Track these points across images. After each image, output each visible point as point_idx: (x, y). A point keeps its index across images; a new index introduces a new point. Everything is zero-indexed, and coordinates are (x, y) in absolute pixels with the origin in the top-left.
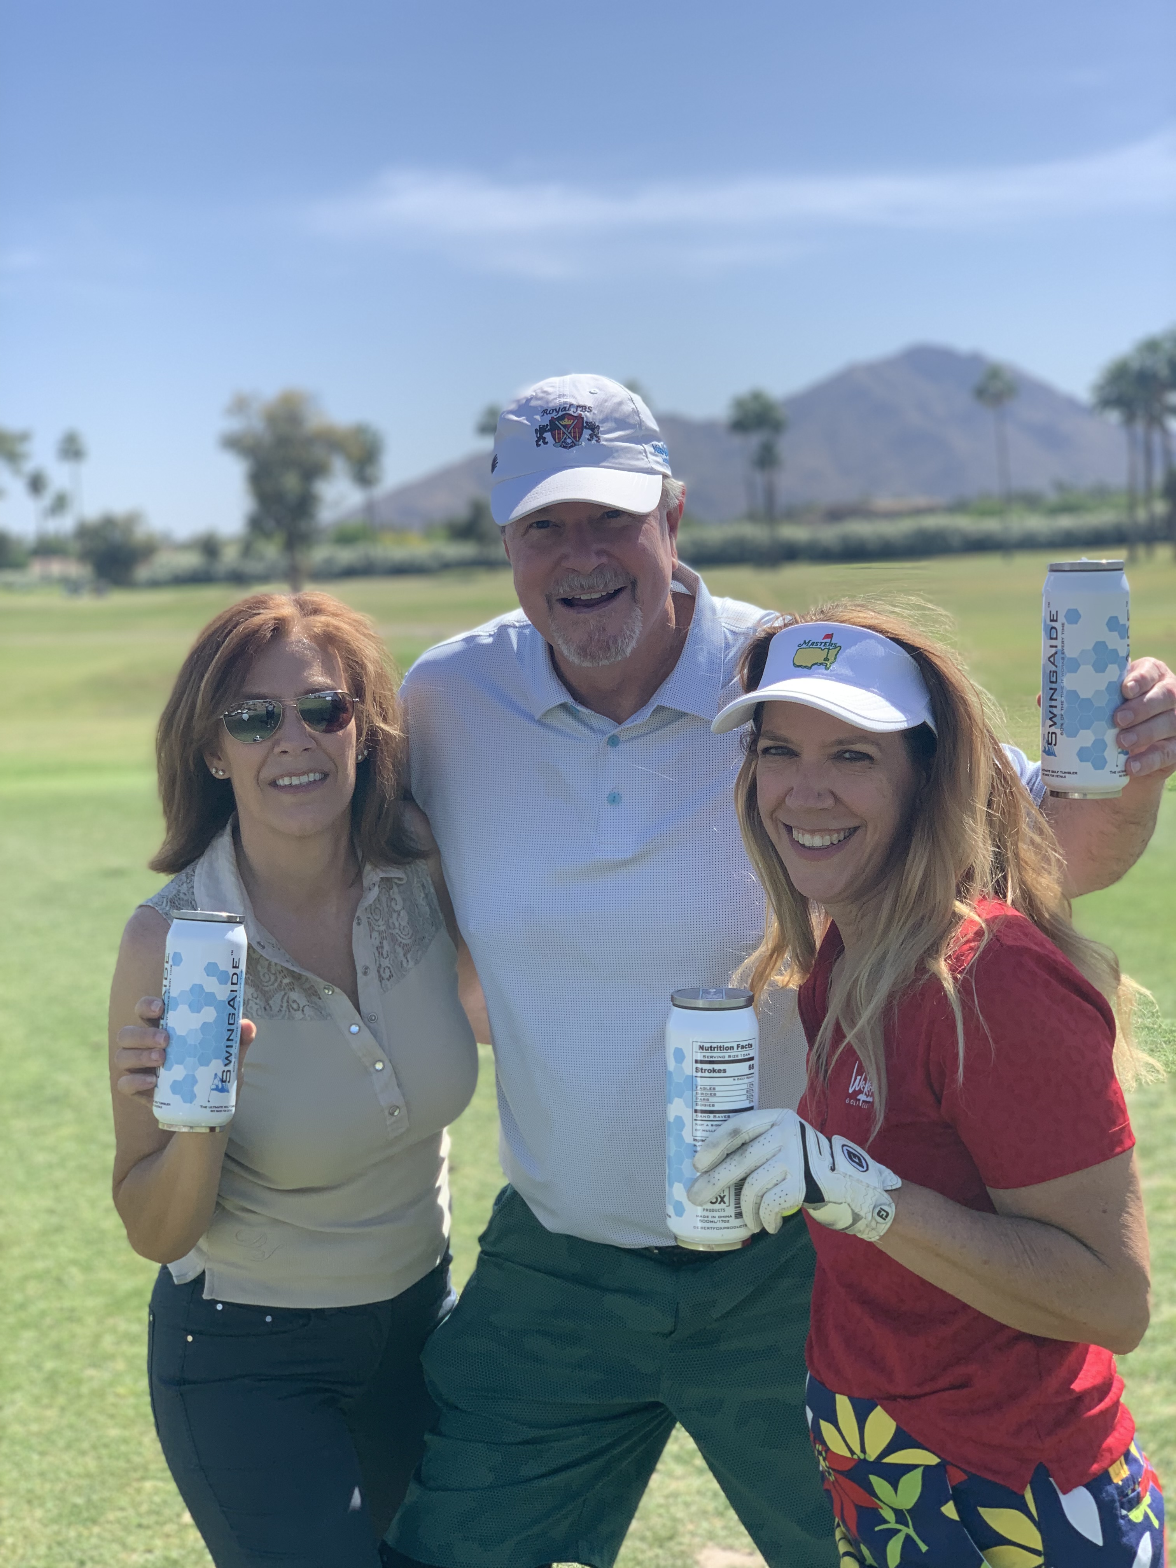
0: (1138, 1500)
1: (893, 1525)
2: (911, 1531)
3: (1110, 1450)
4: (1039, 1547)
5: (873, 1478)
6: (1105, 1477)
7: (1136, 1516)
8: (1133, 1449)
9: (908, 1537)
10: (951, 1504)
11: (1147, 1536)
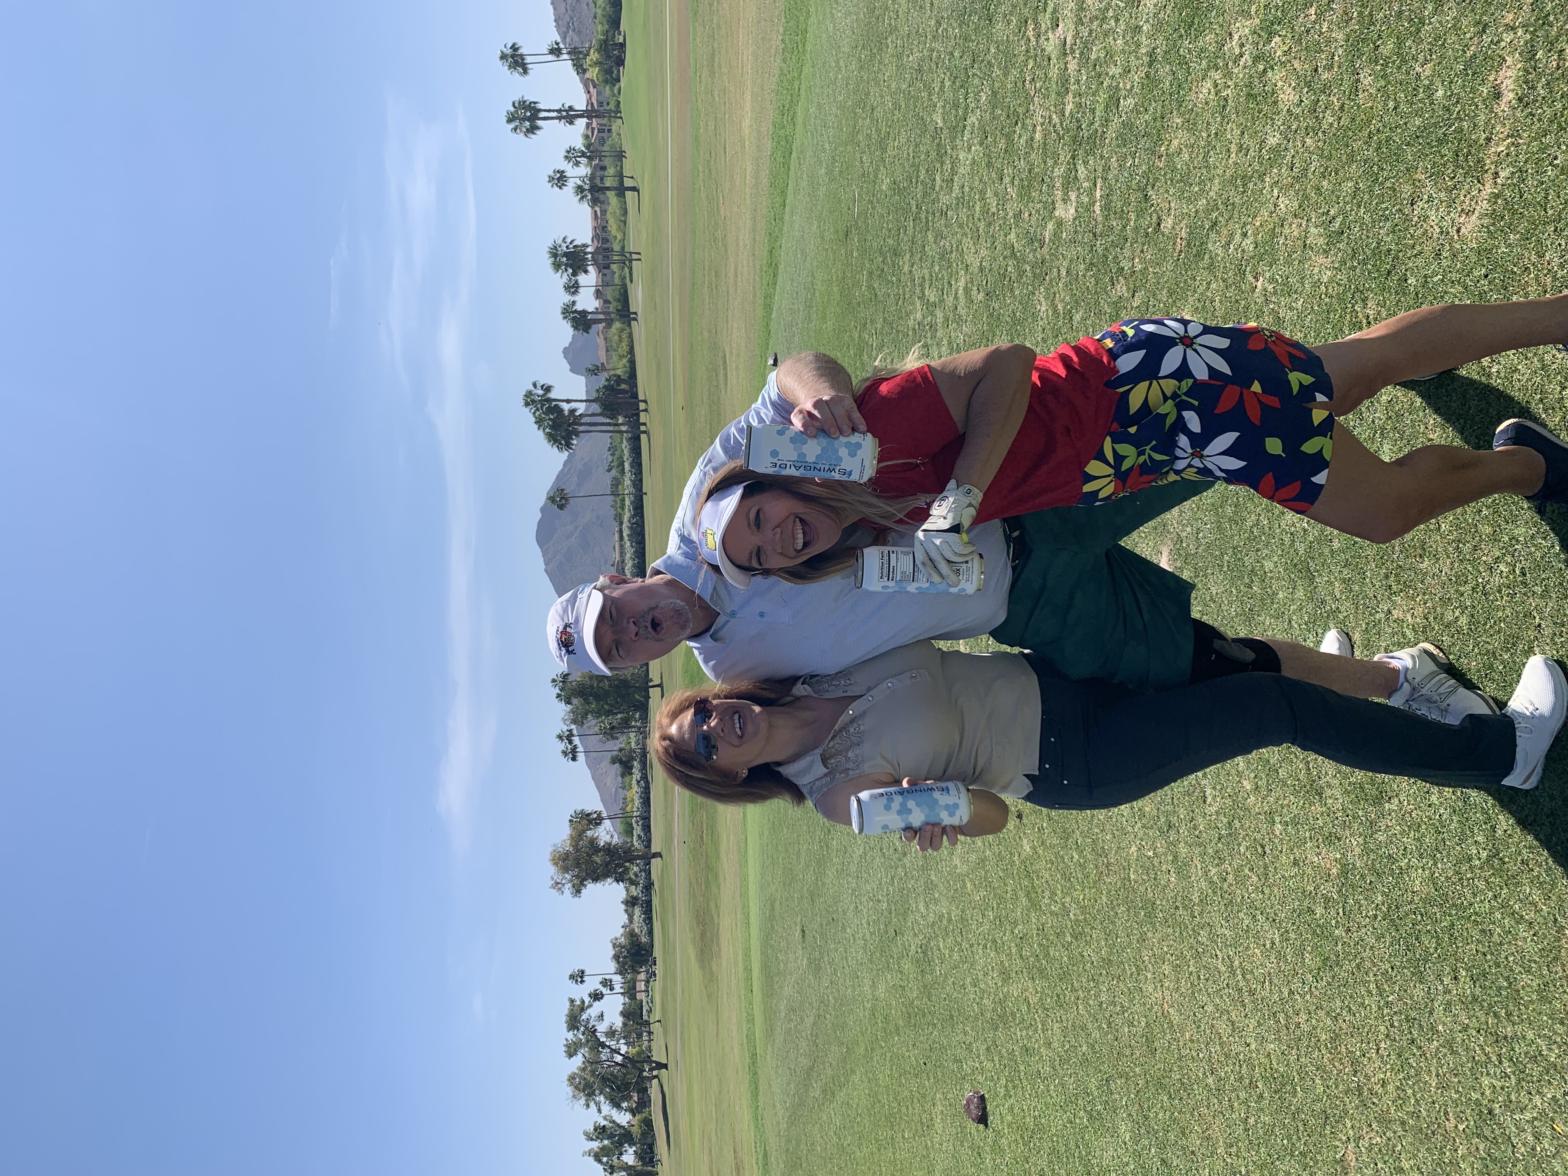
0: (1123, 332)
1: (1146, 456)
2: (1148, 448)
3: (1096, 350)
4: (1148, 383)
5: (1123, 469)
6: (1110, 351)
7: (1131, 333)
8: (1097, 337)
9: (1150, 449)
10: (1129, 430)
11: (1143, 327)
